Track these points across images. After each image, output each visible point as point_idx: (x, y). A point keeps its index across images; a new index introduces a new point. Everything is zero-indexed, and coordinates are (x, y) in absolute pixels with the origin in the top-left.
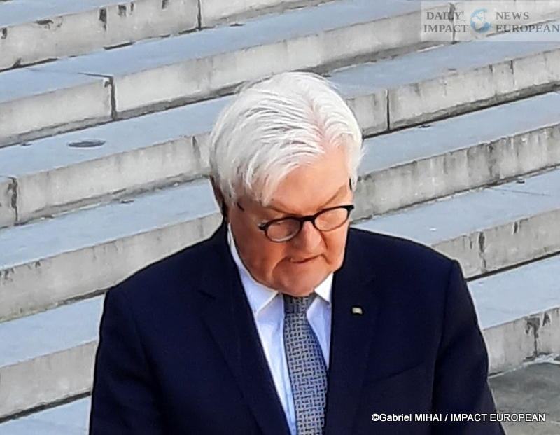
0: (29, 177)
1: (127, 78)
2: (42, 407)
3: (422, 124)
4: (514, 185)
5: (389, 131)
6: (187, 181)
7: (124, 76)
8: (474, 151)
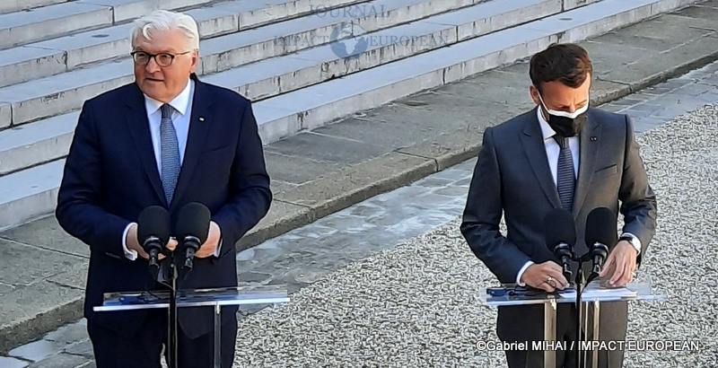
0: (73, 51)
4: (294, 55)
7: (118, 6)
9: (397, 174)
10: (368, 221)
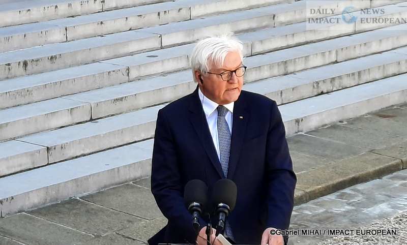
0: (133, 67)
1: (166, 35)
2: (135, 142)
3: (263, 54)
4: (292, 75)
5: (252, 56)
6: (185, 70)
7: (165, 34)
8: (280, 64)
9: (371, 169)
10: (349, 204)
